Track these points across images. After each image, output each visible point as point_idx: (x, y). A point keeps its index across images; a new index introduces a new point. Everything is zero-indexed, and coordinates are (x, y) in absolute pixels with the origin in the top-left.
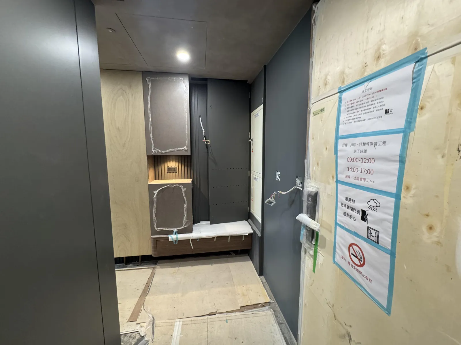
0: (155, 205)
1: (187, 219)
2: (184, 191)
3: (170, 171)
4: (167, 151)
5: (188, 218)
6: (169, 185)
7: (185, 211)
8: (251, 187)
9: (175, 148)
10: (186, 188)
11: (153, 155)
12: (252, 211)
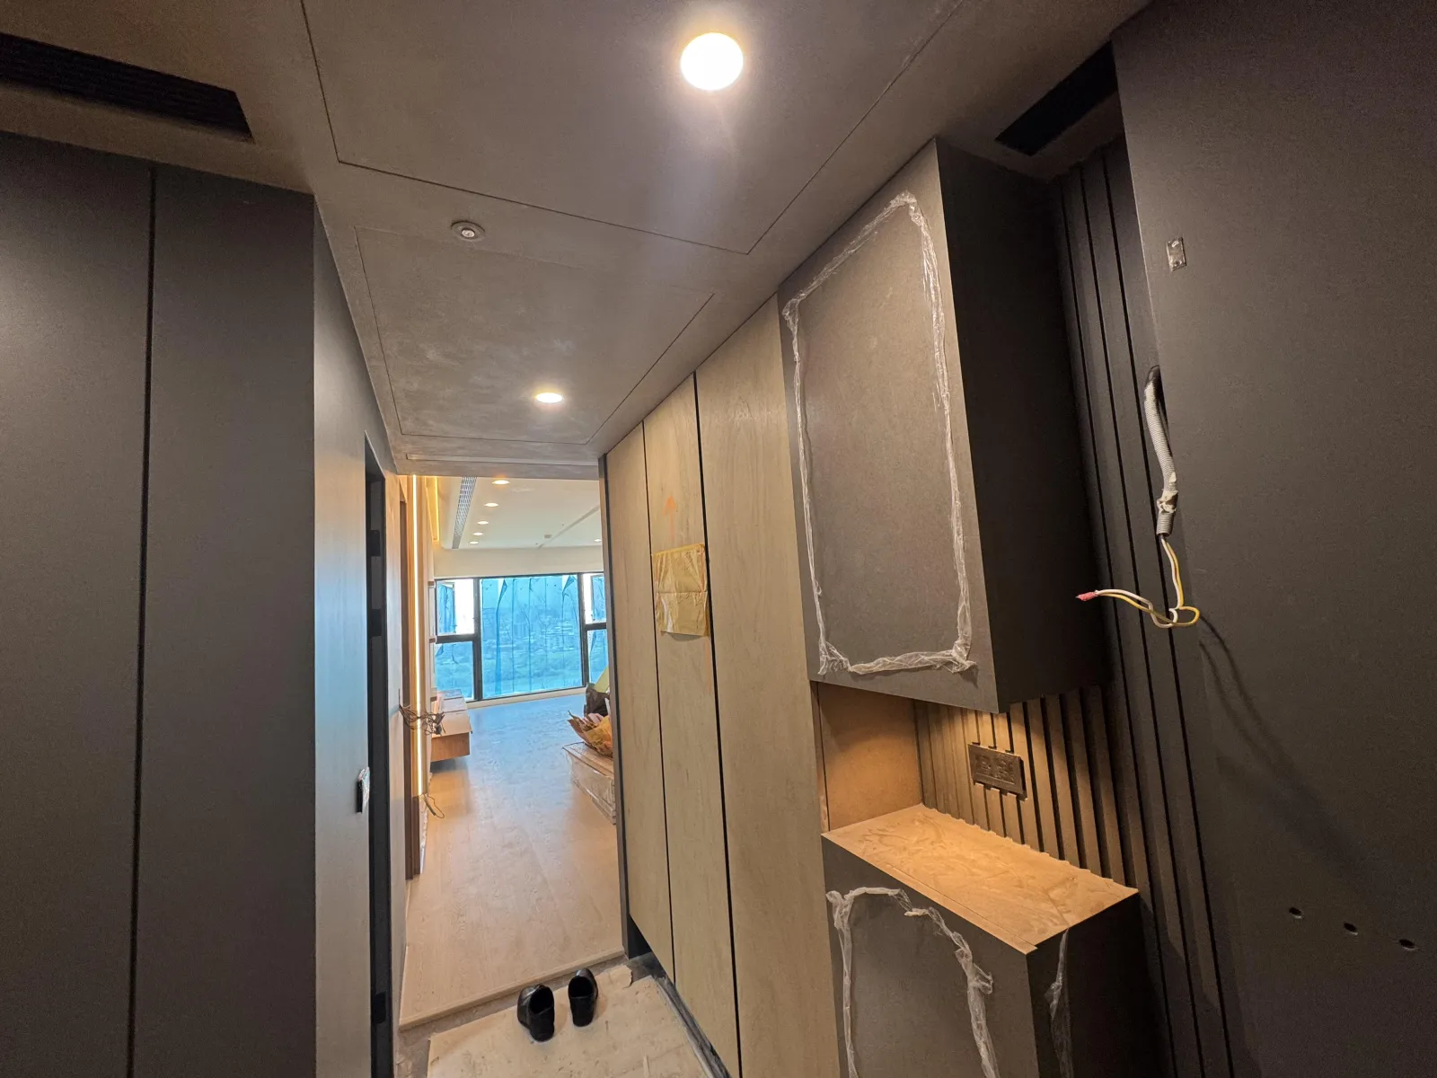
2: (977, 990)
3: (984, 777)
4: (872, 666)
6: (897, 891)
10: (990, 979)
11: (827, 681)
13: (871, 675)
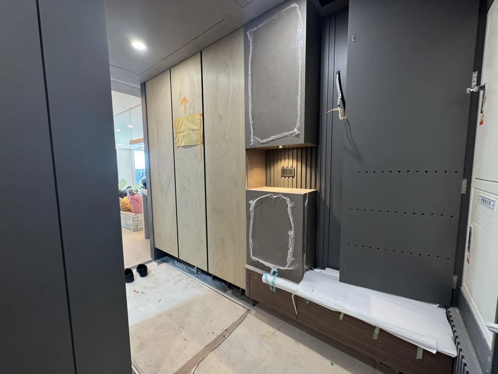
0: (252, 222)
1: (293, 257)
2: (290, 207)
3: (285, 175)
4: (269, 139)
5: (294, 254)
6: (270, 195)
7: (291, 241)
8: (469, 224)
9: (280, 133)
10: (294, 203)
11: (252, 147)
12: (465, 288)
13: (268, 142)
